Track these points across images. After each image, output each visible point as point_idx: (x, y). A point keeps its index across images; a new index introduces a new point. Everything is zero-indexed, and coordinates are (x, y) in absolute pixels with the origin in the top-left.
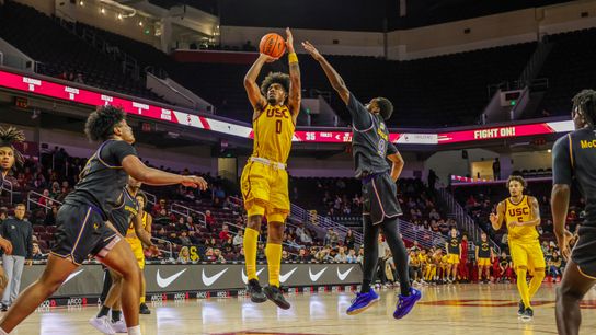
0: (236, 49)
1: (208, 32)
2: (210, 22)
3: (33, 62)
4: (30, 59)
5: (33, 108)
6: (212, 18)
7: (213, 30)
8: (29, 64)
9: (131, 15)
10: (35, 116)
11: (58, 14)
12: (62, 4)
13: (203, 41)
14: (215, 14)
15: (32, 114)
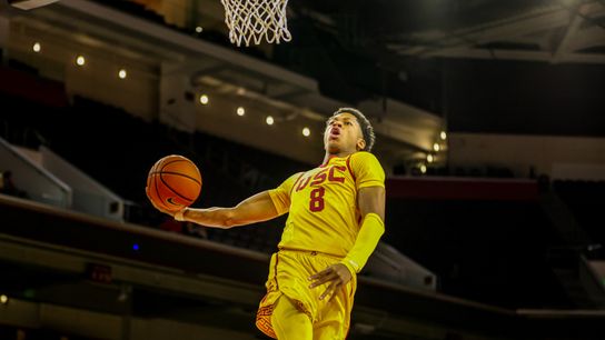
0: (475, 172)
1: (426, 145)
2: (429, 127)
3: (121, 203)
4: (116, 198)
5: (119, 282)
6: (432, 121)
7: (436, 139)
8: (114, 207)
9: (290, 118)
10: (123, 297)
11: (164, 118)
12: (171, 102)
13: (418, 161)
14: (437, 112)
15: (118, 292)
